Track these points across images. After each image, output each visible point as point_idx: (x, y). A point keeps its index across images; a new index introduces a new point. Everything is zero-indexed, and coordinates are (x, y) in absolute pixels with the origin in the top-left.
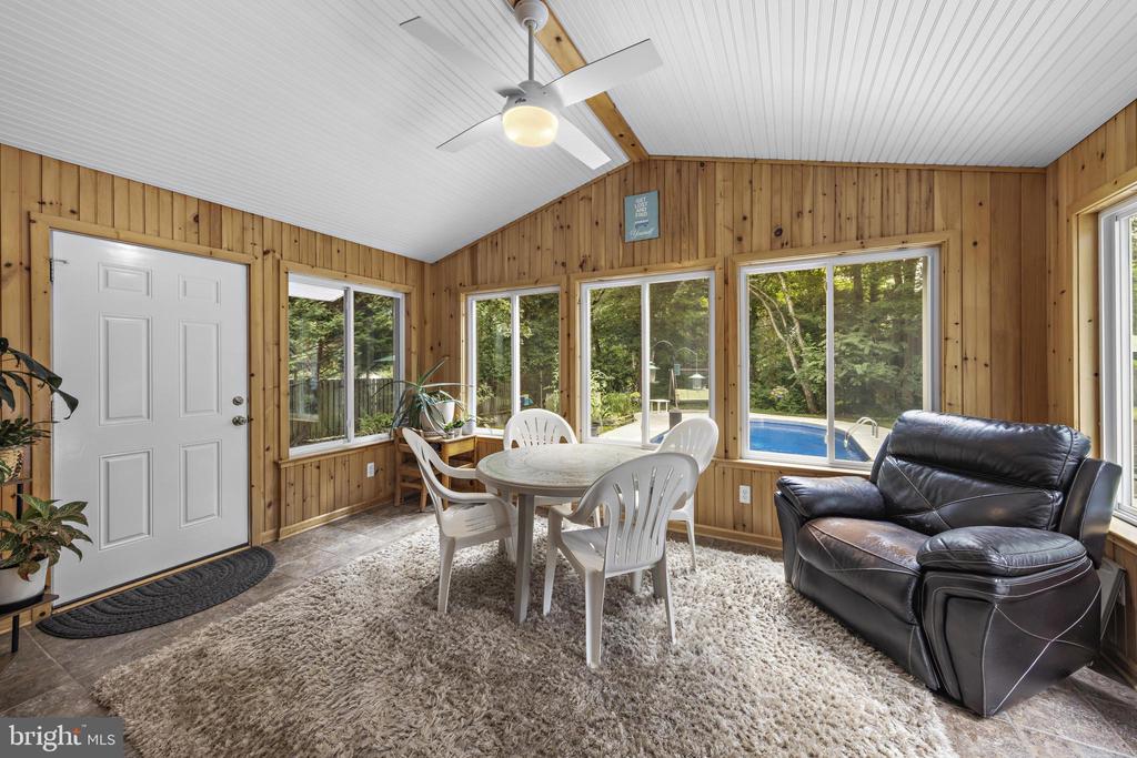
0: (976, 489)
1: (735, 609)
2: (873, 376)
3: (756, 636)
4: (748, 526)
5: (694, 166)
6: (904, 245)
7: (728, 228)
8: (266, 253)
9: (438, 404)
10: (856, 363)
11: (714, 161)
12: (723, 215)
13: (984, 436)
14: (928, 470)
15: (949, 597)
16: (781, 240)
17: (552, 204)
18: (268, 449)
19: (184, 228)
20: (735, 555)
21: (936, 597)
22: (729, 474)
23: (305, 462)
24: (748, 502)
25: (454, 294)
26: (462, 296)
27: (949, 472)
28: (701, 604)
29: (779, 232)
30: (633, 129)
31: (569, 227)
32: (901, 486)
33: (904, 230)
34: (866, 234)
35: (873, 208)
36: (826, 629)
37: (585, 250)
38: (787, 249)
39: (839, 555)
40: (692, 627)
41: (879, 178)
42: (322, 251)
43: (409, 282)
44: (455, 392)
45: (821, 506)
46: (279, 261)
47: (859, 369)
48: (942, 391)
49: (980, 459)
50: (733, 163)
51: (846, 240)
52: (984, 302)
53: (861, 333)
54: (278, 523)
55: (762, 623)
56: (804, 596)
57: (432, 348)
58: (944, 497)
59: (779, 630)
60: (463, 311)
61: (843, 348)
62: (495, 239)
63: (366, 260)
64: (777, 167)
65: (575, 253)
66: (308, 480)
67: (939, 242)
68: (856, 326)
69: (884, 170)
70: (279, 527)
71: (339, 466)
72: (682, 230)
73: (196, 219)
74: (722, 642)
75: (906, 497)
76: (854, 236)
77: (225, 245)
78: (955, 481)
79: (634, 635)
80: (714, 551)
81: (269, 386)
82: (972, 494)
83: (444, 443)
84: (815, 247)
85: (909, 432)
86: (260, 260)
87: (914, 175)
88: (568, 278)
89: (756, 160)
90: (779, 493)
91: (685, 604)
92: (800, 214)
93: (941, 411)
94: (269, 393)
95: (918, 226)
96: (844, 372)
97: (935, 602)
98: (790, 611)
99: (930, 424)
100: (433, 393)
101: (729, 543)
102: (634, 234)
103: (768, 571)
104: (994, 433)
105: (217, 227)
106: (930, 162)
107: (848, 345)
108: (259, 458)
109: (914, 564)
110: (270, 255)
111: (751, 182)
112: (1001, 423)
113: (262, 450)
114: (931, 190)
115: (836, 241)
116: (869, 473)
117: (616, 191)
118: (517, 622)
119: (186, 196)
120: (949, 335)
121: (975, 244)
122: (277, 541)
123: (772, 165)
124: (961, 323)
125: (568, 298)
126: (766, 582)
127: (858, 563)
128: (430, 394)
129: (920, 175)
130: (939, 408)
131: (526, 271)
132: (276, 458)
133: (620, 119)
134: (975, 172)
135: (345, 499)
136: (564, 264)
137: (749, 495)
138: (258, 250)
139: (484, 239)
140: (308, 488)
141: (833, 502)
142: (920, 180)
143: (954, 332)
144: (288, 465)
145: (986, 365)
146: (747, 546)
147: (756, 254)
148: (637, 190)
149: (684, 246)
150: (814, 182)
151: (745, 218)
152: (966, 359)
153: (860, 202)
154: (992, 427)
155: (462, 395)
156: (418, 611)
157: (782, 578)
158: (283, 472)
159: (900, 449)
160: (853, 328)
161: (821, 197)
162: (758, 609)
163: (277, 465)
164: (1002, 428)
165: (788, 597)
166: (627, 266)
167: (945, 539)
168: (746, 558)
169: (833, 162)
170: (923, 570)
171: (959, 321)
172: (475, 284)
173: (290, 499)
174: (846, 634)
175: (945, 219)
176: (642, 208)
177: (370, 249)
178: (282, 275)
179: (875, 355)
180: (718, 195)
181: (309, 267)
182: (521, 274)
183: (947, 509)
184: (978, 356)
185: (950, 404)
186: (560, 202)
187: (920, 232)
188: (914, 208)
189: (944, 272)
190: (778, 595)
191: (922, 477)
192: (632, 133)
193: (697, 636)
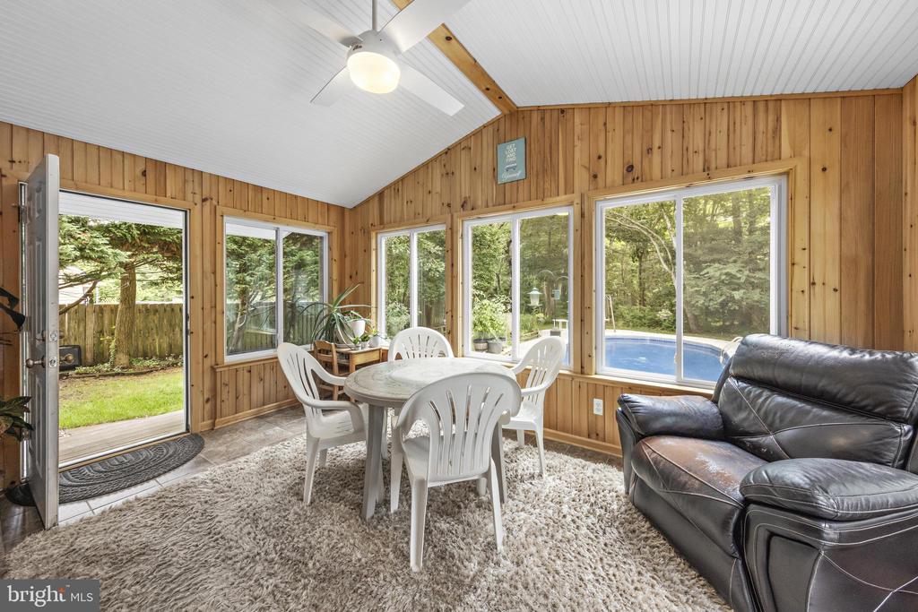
0: (815, 416)
1: (569, 518)
2: (749, 301)
3: (581, 550)
4: (601, 435)
5: (555, 114)
6: (751, 175)
7: (585, 167)
8: (204, 200)
9: (349, 321)
10: (734, 290)
11: (573, 108)
12: (580, 156)
13: (826, 362)
14: (766, 393)
15: (772, 534)
16: (633, 176)
17: (440, 155)
18: (206, 356)
19: (134, 181)
20: (584, 462)
21: (758, 533)
22: (584, 387)
23: (237, 367)
24: (601, 413)
25: (366, 233)
26: (373, 234)
27: (788, 396)
28: (538, 511)
29: (630, 168)
30: (497, 82)
31: (453, 173)
32: (740, 408)
33: (751, 161)
34: (713, 166)
35: (720, 140)
36: (653, 547)
37: (466, 192)
38: (638, 183)
39: (666, 475)
40: (522, 535)
41: (726, 110)
42: (254, 199)
43: (331, 223)
44: (365, 313)
45: (657, 425)
46: (215, 207)
47: (737, 295)
48: (789, 315)
49: (821, 384)
50: (589, 108)
51: (693, 173)
52: (833, 227)
53: (739, 264)
54: (214, 416)
55: (592, 536)
56: (639, 509)
57: (351, 277)
58: (781, 421)
59: (606, 545)
60: (373, 246)
61: (723, 277)
62: (397, 186)
63: (293, 206)
64: (628, 108)
65: (458, 196)
66: (240, 383)
67: (785, 169)
68: (734, 258)
69: (730, 103)
70: (215, 419)
71: (268, 370)
72: (544, 170)
73: (144, 173)
74: (545, 553)
75: (745, 419)
76: (701, 167)
77: (169, 194)
78: (793, 407)
79: (463, 539)
80: (565, 457)
81: (207, 306)
82: (811, 421)
83: (352, 354)
84: (663, 180)
85: (750, 355)
86: (199, 206)
87: (761, 106)
88: (452, 216)
89: (610, 103)
90: (620, 409)
91: (523, 510)
92: (650, 150)
93: (787, 336)
94: (207, 311)
95: (764, 156)
96: (724, 297)
97: (757, 539)
98: (622, 524)
99: (771, 348)
100: (345, 313)
101: (584, 450)
102: (505, 177)
103: (611, 480)
104: (836, 359)
105: (162, 179)
106: (777, 92)
107: (727, 274)
108: (198, 363)
109: (737, 495)
110: (208, 203)
111: (605, 124)
112: (845, 349)
113: (201, 357)
114: (778, 120)
115: (683, 175)
116: (712, 392)
117: (490, 140)
118: (363, 518)
119: (134, 156)
120: (797, 260)
121: (824, 169)
122: (213, 429)
123: (624, 107)
124: (809, 248)
125: (452, 233)
126: (606, 492)
127: (683, 486)
128: (344, 314)
129: (767, 106)
130: (787, 331)
131: (421, 212)
132: (213, 363)
133: (484, 73)
134: (825, 98)
135: (273, 397)
136: (449, 205)
137: (602, 408)
138: (198, 199)
139: (389, 187)
140: (240, 387)
141: (669, 421)
142: (767, 110)
143: (801, 257)
144: (223, 369)
145: (835, 290)
146: (599, 454)
147: (611, 189)
148: (508, 138)
149: (547, 185)
150: (663, 121)
151: (600, 157)
152: (814, 284)
153: (708, 135)
154: (835, 353)
155: (373, 315)
156: (286, 501)
157: (622, 488)
158: (218, 375)
159: (740, 371)
160: (731, 260)
161: (669, 133)
162: (592, 519)
163: (213, 369)
164: (845, 354)
165: (623, 509)
166: (499, 205)
167: (770, 472)
168: (593, 466)
169: (681, 100)
170: (747, 502)
171: (807, 247)
172: (383, 224)
173: (225, 396)
174: (673, 555)
175: (793, 146)
176: (512, 153)
177: (296, 197)
178: (218, 217)
179: (751, 283)
180: (576, 137)
181: (242, 212)
182: (416, 215)
183: (787, 434)
184: (826, 282)
185: (796, 328)
186: (446, 153)
187: (766, 161)
188: (760, 137)
189: (791, 199)
190: (615, 506)
191: (760, 400)
192: (498, 87)
193: (522, 544)
